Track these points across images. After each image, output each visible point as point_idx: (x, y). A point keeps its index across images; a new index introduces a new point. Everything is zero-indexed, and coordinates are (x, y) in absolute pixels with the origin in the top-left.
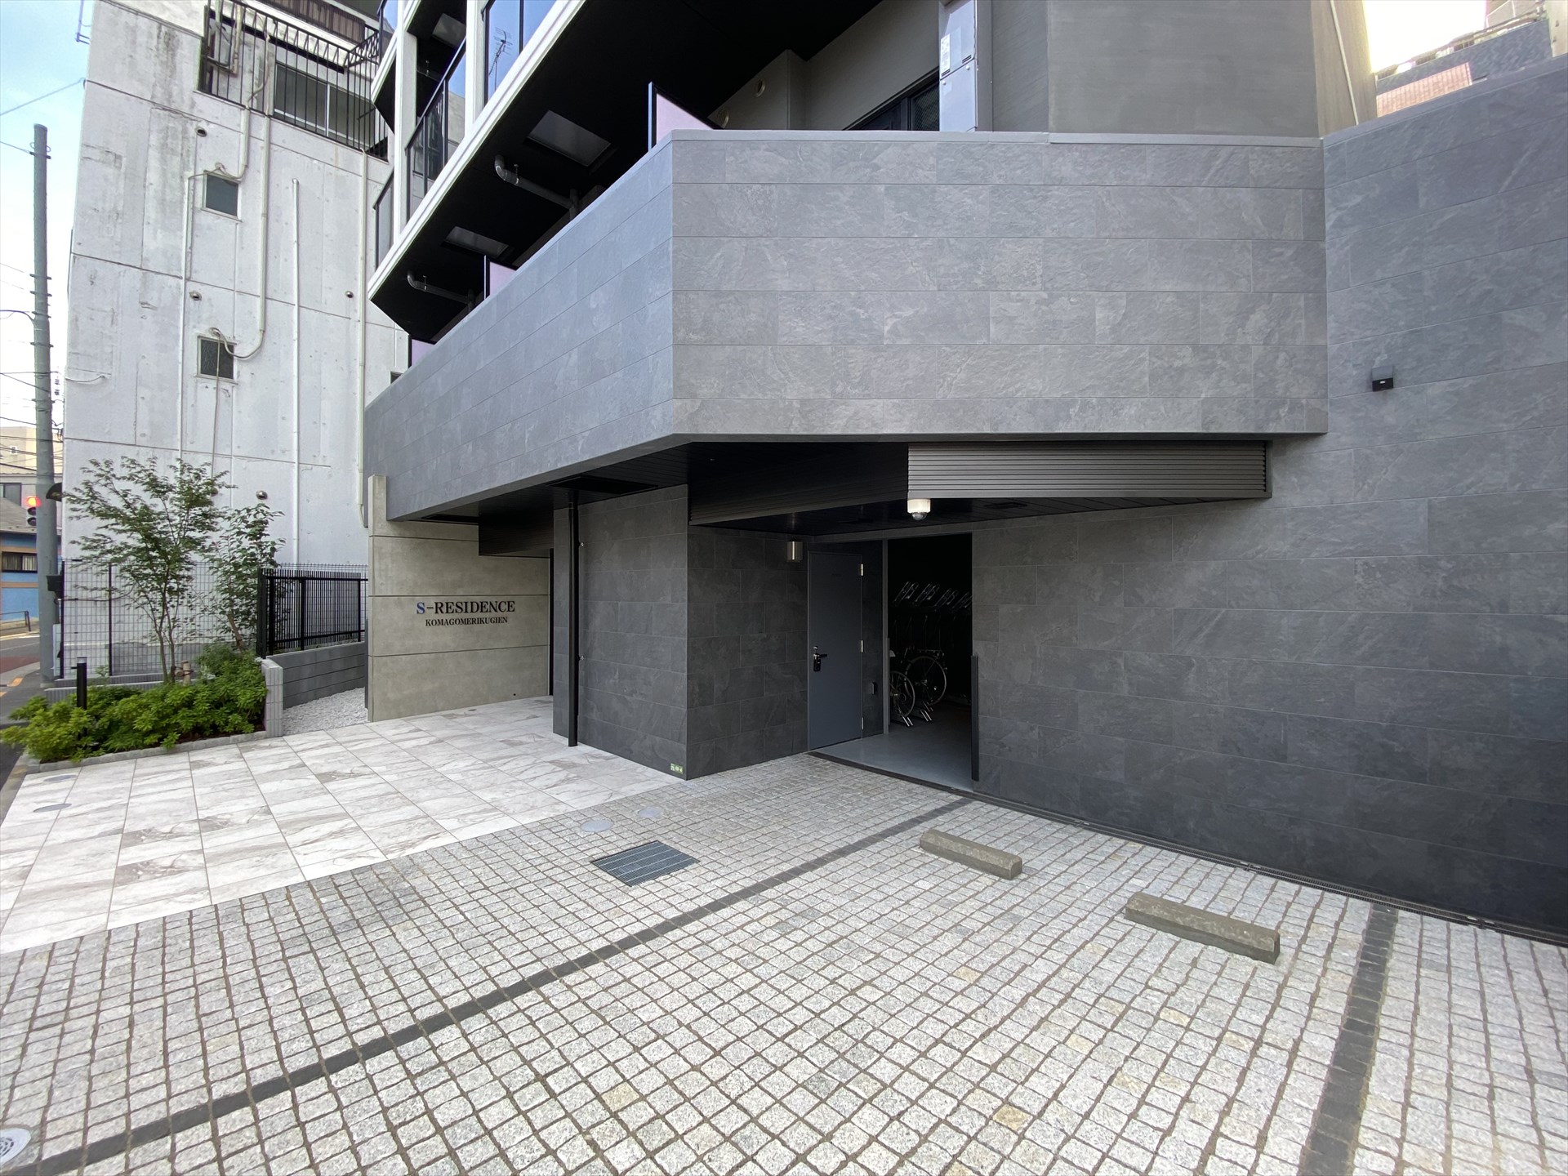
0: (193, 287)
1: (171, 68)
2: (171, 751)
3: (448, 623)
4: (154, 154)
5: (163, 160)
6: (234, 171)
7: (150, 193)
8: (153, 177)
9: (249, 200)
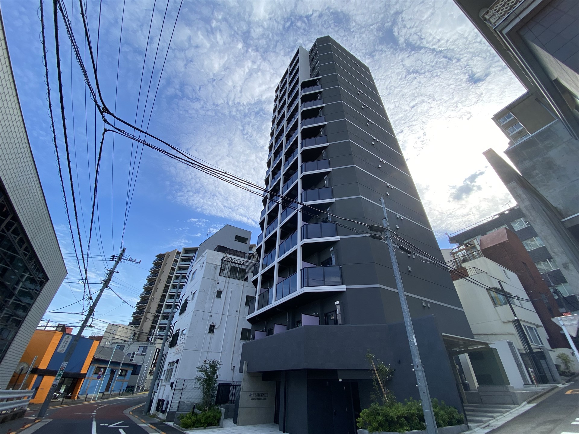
0: (211, 314)
1: (215, 272)
2: (205, 429)
3: (255, 399)
4: (210, 288)
5: (211, 290)
6: (222, 290)
7: (208, 296)
8: (209, 293)
9: (223, 295)
